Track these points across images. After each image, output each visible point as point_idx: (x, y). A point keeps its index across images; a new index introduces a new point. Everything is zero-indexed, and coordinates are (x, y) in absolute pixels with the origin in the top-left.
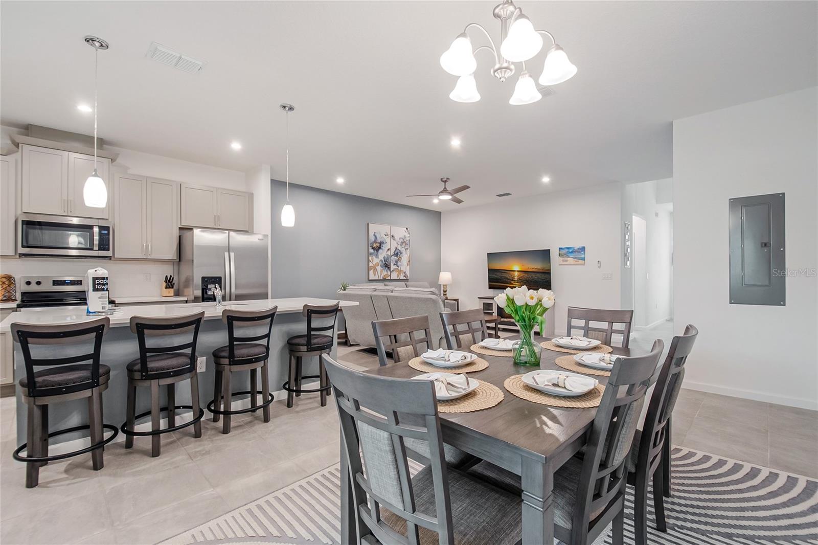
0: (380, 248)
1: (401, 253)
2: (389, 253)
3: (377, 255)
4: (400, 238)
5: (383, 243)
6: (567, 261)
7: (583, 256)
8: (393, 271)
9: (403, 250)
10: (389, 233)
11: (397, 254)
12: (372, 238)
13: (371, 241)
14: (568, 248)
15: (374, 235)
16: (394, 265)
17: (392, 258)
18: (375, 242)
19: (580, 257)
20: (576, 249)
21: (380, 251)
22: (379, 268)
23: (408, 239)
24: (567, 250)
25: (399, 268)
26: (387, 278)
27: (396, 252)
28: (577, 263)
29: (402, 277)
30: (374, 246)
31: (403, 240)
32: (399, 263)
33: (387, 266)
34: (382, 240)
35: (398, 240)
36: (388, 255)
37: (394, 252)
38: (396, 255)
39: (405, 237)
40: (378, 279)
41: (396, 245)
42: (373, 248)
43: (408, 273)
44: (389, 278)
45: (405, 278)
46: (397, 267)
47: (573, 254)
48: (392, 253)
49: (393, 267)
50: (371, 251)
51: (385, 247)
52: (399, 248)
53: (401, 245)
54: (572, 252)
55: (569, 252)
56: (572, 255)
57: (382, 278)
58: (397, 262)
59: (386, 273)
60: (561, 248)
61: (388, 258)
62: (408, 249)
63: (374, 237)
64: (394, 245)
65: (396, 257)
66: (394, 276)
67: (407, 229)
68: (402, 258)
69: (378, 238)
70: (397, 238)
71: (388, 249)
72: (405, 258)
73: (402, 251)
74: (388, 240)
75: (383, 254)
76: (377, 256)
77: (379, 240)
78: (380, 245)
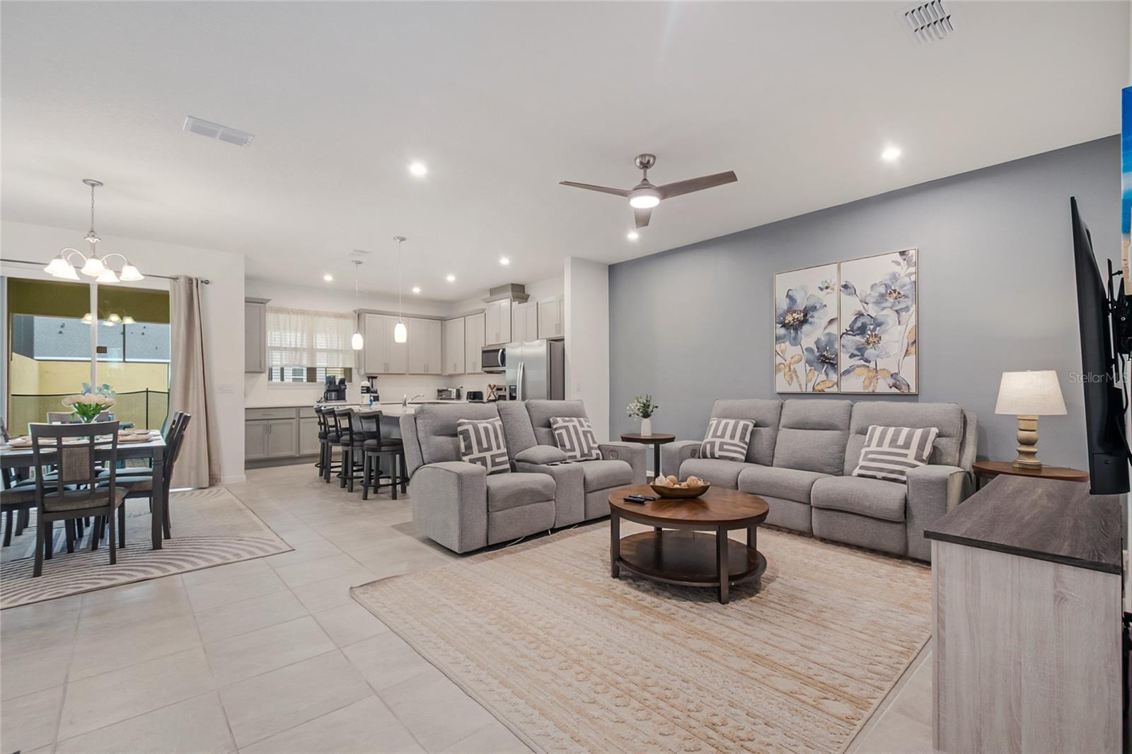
0: (804, 321)
1: (879, 325)
2: (833, 329)
3: (795, 338)
4: (873, 287)
5: (814, 308)
8: (847, 372)
9: (887, 316)
10: (835, 280)
11: (863, 328)
12: (783, 304)
13: (780, 312)
15: (788, 296)
16: (852, 356)
17: (843, 341)
18: (790, 310)
21: (806, 328)
22: (801, 368)
23: (907, 280)
25: (872, 365)
26: (827, 391)
27: (859, 324)
29: (883, 386)
30: (789, 318)
31: (887, 286)
32: (870, 352)
33: (826, 360)
34: (810, 303)
35: (869, 291)
36: (829, 334)
37: (852, 326)
38: (862, 330)
39: (894, 277)
40: (798, 390)
41: (860, 307)
42: (784, 325)
43: (909, 376)
44: (834, 390)
45: (894, 390)
46: (862, 362)
48: (845, 326)
49: (845, 362)
50: (782, 331)
51: (820, 319)
52: (872, 310)
53: (877, 303)
57: (810, 390)
58: (861, 350)
59: (823, 377)
61: (830, 342)
62: (907, 309)
63: (787, 300)
64: (851, 306)
65: (858, 338)
66: (853, 384)
67: (902, 253)
68: (885, 337)
69: (799, 301)
70: (863, 288)
71: (831, 321)
72: (895, 336)
73: (880, 319)
74: (830, 299)
75: (811, 336)
76: (795, 341)
77: (801, 304)
78: (805, 315)
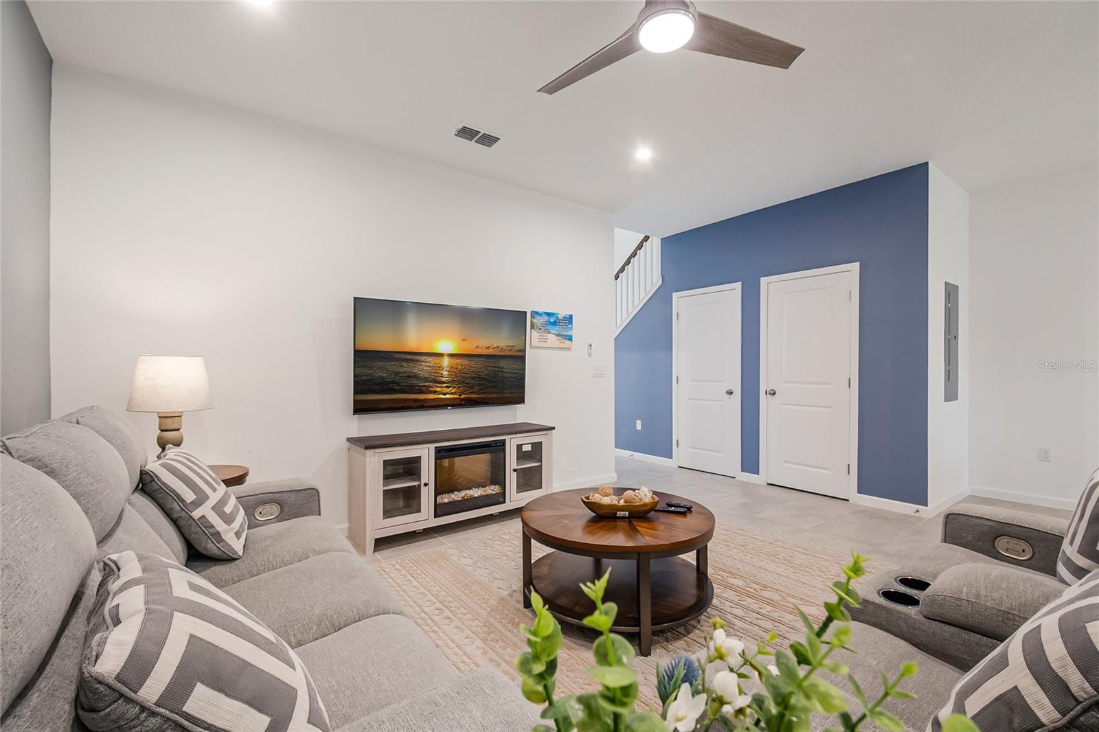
6: (545, 340)
7: (570, 333)
14: (549, 314)
19: (566, 333)
20: (560, 317)
24: (546, 318)
28: (562, 345)
47: (557, 328)
54: (555, 323)
55: (550, 323)
56: (554, 330)
60: (537, 313)
